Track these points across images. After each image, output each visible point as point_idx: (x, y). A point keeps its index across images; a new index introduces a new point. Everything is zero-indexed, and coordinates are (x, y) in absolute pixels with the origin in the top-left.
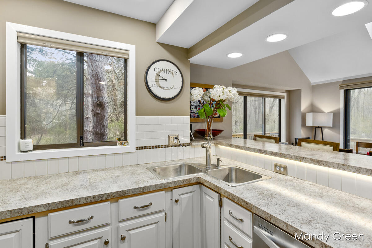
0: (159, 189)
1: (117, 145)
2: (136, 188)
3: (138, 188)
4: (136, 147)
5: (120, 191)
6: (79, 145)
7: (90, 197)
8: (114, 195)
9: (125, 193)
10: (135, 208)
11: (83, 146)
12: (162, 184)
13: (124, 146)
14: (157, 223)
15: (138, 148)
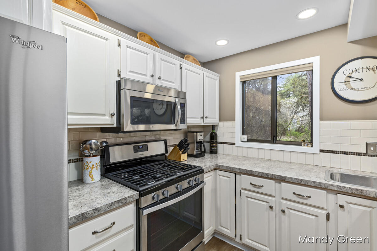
0: (318, 186)
1: (302, 146)
2: (294, 178)
3: (297, 179)
4: (320, 150)
5: (281, 176)
6: (273, 142)
7: (261, 172)
8: (276, 177)
9: (285, 178)
10: (294, 193)
11: (275, 143)
12: (321, 183)
13: (307, 147)
14: (317, 216)
15: (322, 151)
